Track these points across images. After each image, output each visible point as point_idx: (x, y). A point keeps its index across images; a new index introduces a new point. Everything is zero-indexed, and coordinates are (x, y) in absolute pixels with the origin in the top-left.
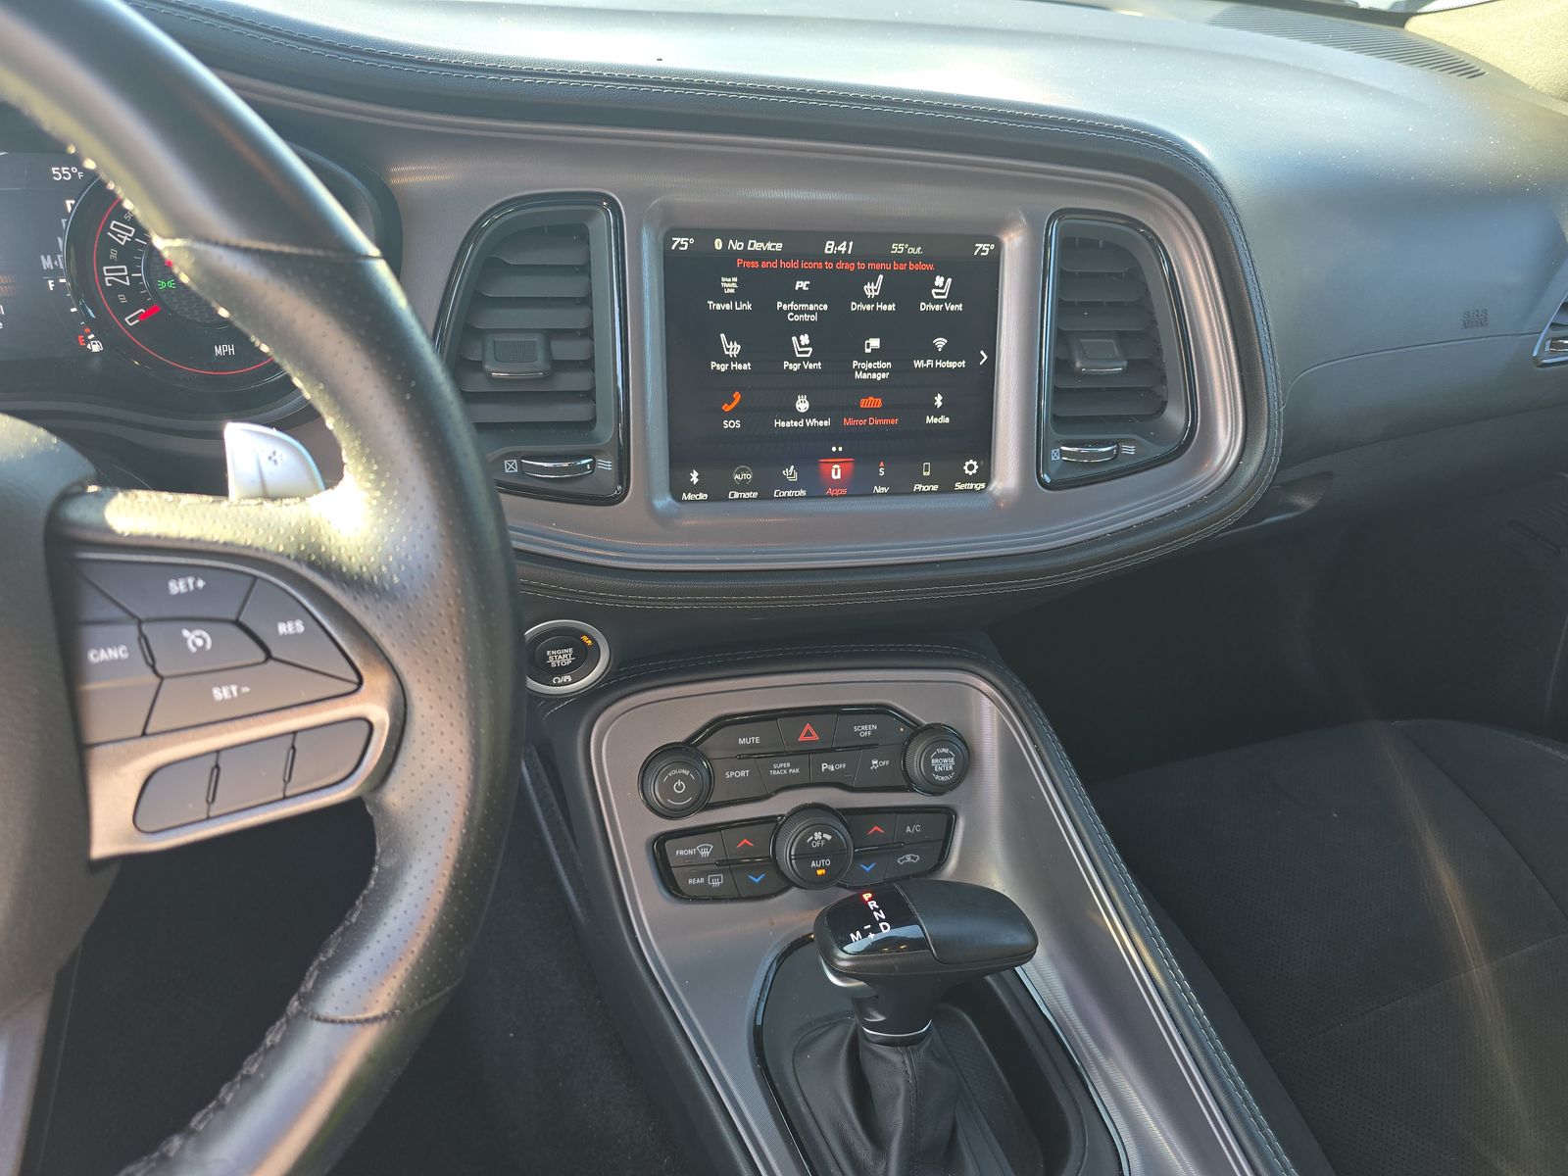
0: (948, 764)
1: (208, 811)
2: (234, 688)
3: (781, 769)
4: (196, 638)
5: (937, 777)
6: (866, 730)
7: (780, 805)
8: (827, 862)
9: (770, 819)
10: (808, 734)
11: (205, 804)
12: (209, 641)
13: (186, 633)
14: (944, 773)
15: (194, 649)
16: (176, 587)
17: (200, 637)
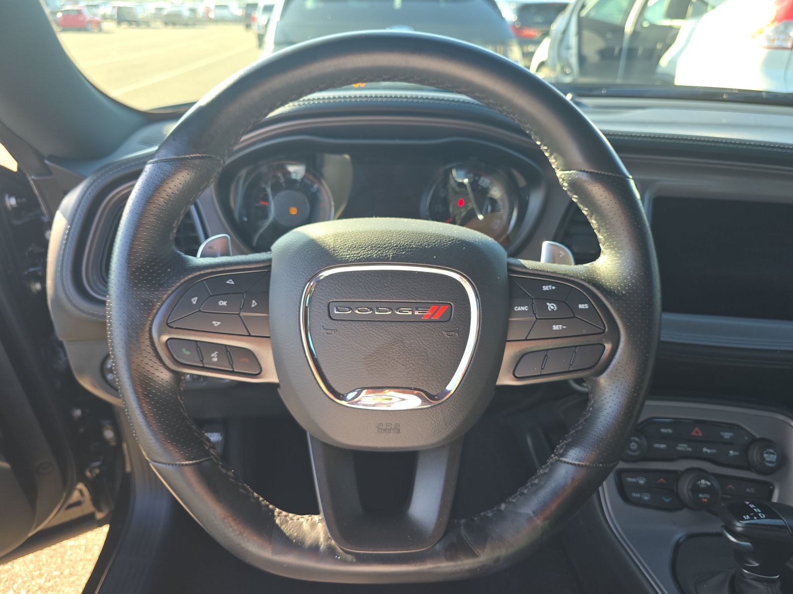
0: (773, 458)
1: (541, 372)
2: (560, 326)
3: (682, 447)
4: (551, 306)
5: (767, 464)
6: (727, 435)
7: (681, 466)
8: (708, 496)
9: (675, 472)
10: (697, 432)
11: (540, 369)
12: (555, 307)
13: (548, 304)
14: (771, 462)
15: (550, 310)
16: (545, 288)
17: (553, 306)
